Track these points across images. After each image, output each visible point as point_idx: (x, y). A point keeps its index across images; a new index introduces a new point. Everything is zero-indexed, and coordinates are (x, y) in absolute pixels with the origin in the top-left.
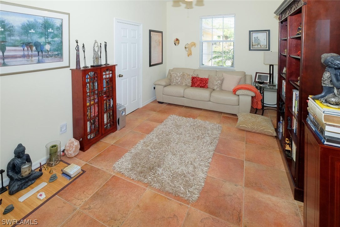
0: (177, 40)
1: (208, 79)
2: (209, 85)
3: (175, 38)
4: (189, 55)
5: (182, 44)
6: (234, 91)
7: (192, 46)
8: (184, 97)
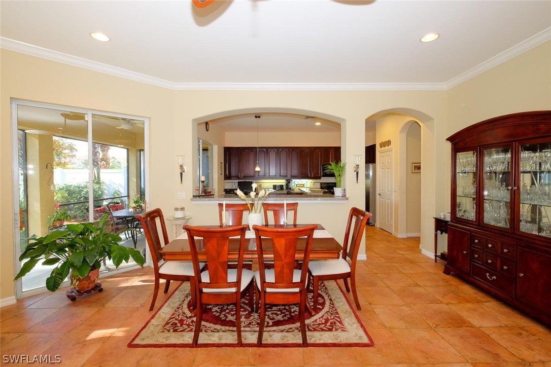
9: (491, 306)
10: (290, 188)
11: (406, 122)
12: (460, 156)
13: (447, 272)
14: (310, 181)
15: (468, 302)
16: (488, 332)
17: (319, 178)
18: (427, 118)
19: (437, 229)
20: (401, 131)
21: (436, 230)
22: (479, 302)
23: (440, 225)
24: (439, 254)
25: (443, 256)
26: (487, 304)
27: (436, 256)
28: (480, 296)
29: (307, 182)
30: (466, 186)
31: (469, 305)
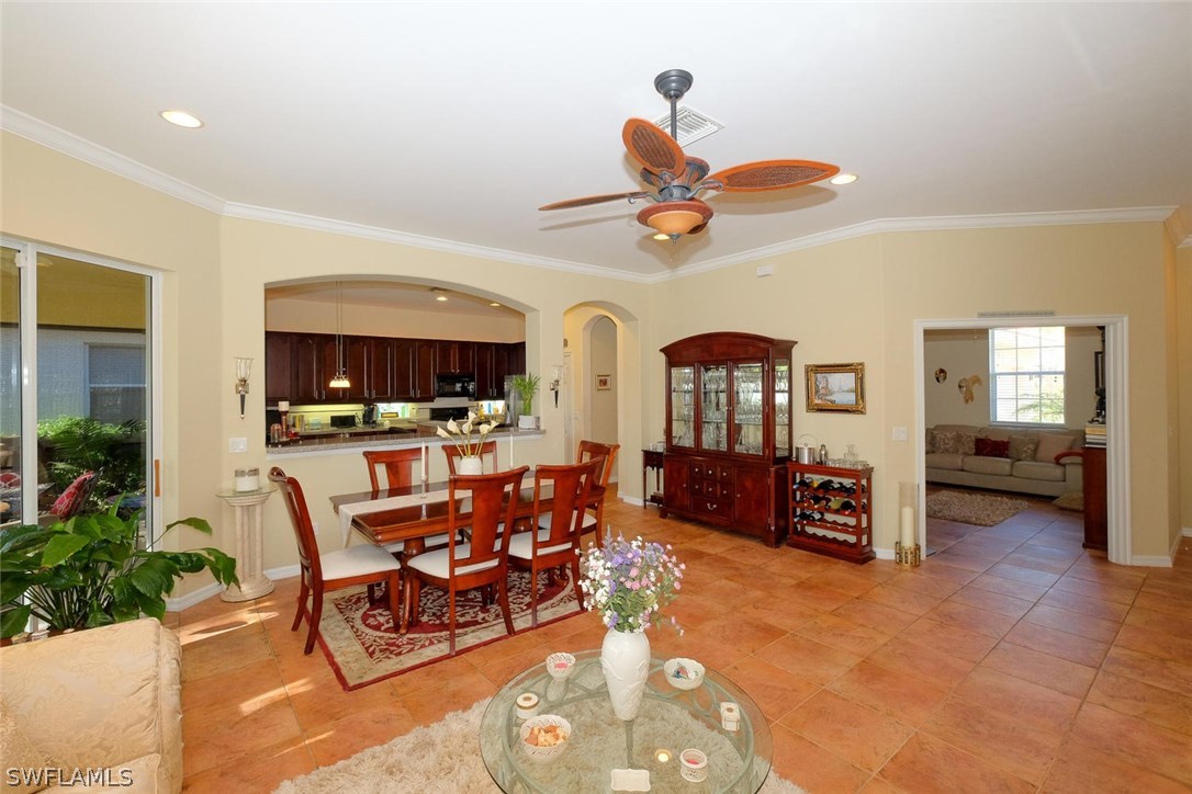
0: (942, 371)
1: (1008, 443)
2: (1012, 452)
3: (937, 368)
4: (967, 401)
5: (953, 378)
6: (1057, 460)
7: (974, 383)
8: (963, 470)
9: (714, 536)
10: (374, 422)
11: (593, 315)
12: (674, 371)
13: (663, 515)
14: (410, 405)
15: (696, 537)
16: (724, 555)
17: (431, 399)
18: (626, 316)
19: (646, 464)
20: (584, 329)
21: (645, 467)
22: (704, 536)
23: (651, 459)
24: (648, 497)
25: (654, 499)
26: (711, 536)
27: (645, 501)
28: (702, 530)
29: (403, 408)
30: (683, 405)
31: (699, 540)
